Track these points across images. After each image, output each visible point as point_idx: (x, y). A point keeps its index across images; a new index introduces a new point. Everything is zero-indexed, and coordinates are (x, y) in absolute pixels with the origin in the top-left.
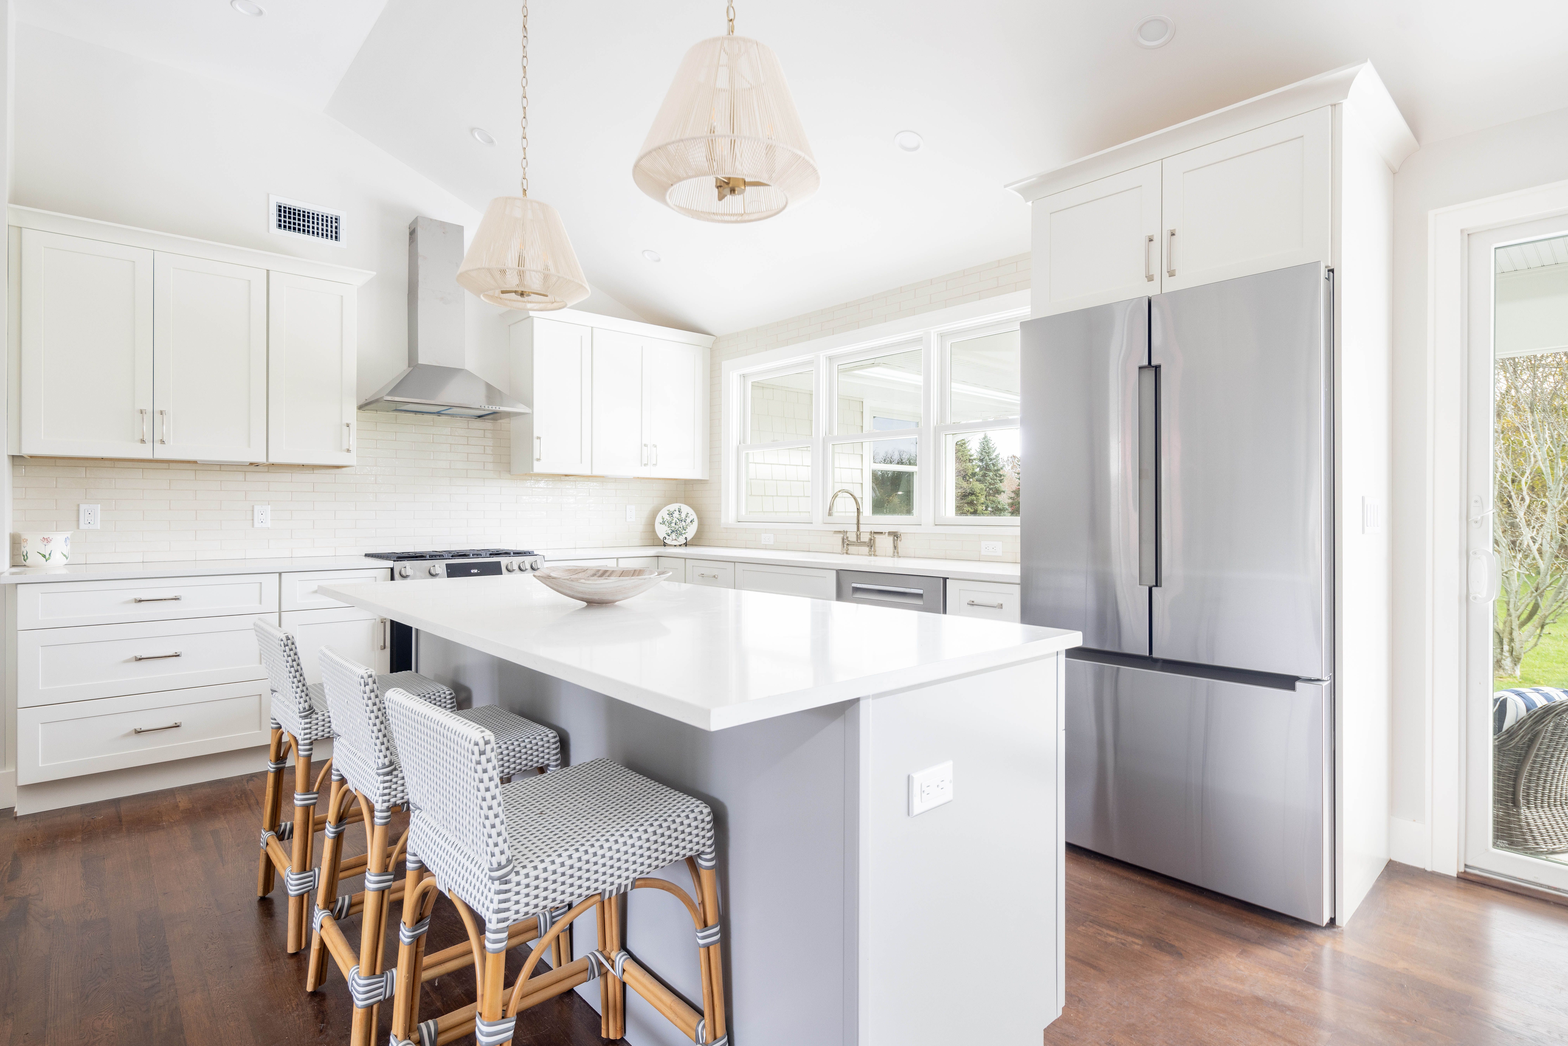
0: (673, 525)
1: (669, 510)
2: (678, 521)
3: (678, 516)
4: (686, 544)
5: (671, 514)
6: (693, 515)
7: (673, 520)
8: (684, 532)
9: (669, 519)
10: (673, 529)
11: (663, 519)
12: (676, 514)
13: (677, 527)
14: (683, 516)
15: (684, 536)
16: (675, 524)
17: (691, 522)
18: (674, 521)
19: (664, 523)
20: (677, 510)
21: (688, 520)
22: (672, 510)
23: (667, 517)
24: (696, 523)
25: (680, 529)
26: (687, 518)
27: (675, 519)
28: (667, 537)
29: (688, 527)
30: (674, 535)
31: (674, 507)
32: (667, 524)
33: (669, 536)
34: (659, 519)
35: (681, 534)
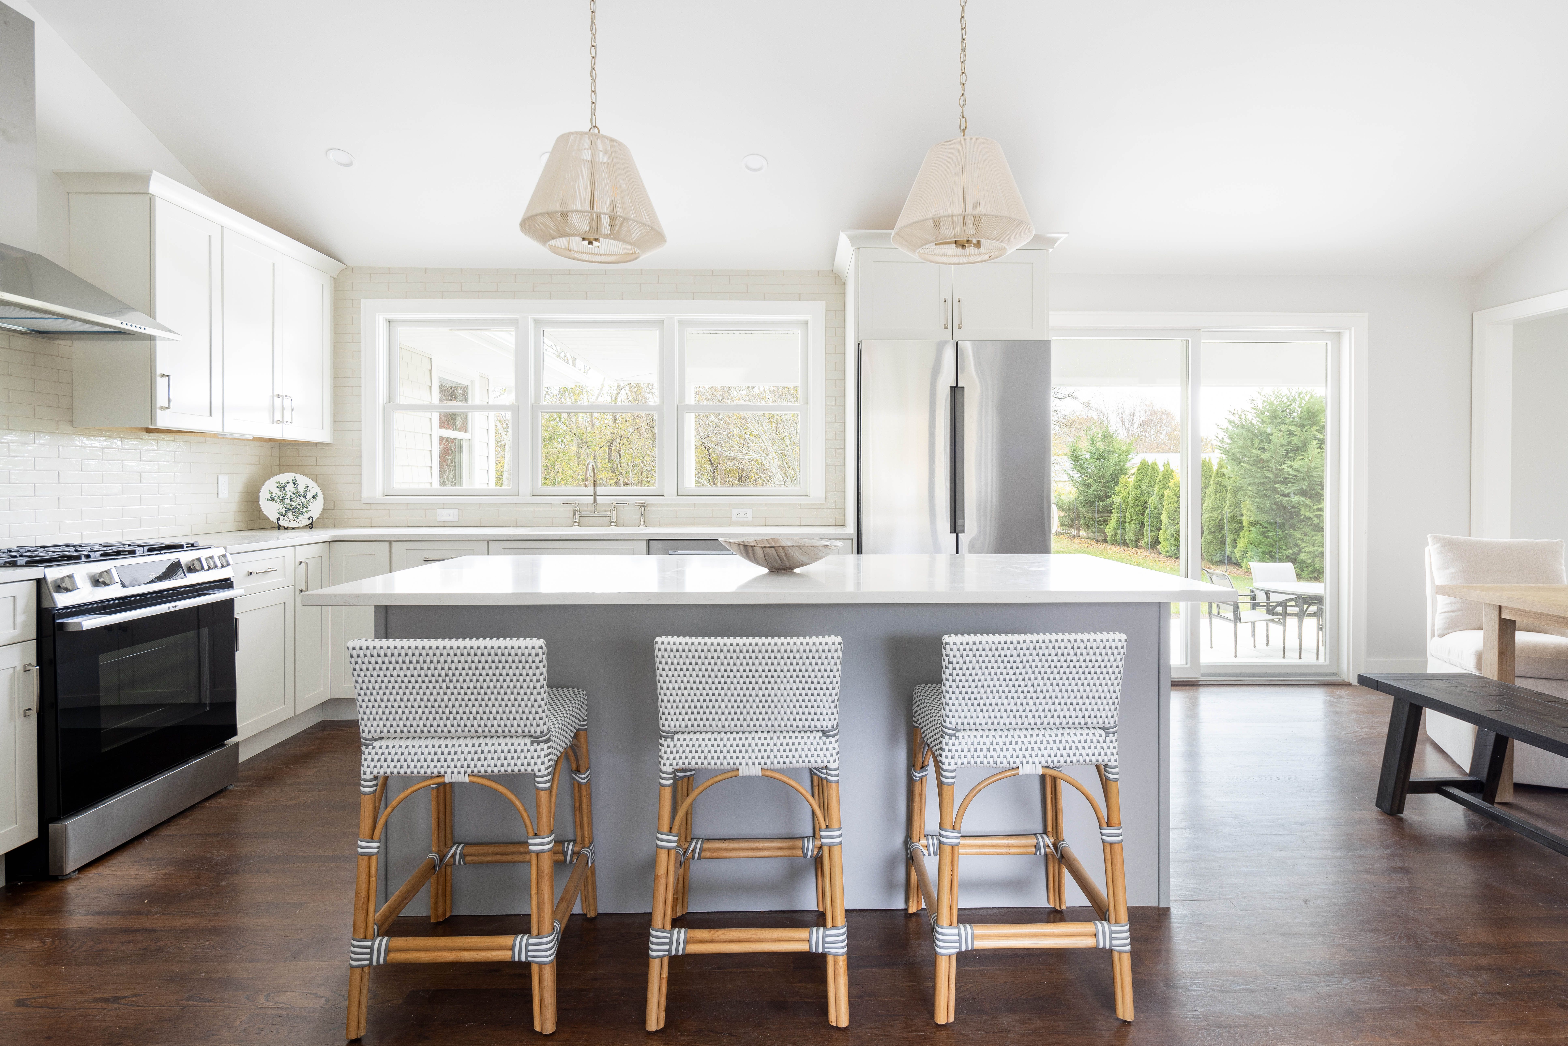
0: (288, 501)
1: (278, 482)
2: (294, 496)
3: (293, 490)
4: (311, 526)
5: (282, 487)
6: (314, 488)
7: (286, 495)
8: (305, 510)
9: (280, 493)
10: (288, 507)
11: (271, 493)
12: (290, 487)
13: (294, 504)
14: (301, 489)
15: (307, 516)
16: (291, 500)
17: (314, 497)
18: (288, 496)
19: (272, 499)
20: (291, 481)
21: (310, 495)
22: (283, 481)
23: (276, 492)
24: (320, 498)
25: (298, 507)
26: (307, 493)
27: (289, 494)
28: (282, 518)
29: (310, 504)
30: (290, 515)
31: (284, 478)
32: (279, 500)
33: (284, 516)
34: (264, 495)
35: (301, 513)
